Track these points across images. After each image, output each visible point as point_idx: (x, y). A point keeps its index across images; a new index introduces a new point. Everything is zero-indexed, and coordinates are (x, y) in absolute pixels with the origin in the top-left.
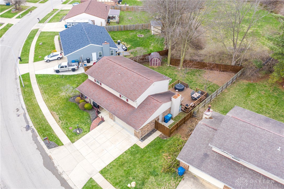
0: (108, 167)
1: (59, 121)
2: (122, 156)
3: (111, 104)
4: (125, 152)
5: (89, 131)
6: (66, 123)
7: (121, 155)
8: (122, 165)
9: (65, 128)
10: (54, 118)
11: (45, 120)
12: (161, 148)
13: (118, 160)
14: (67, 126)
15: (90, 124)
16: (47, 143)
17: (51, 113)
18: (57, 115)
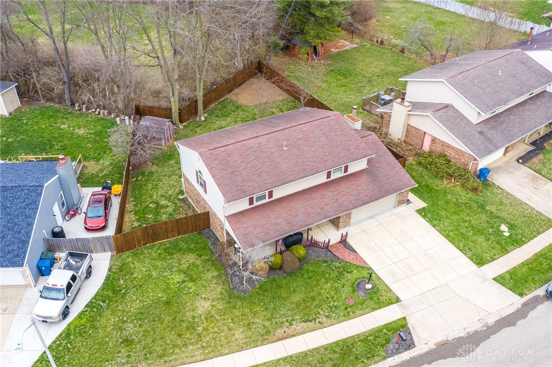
0: (468, 253)
1: (319, 322)
5: (369, 268)
9: (349, 312)
10: (302, 334)
11: (305, 354)
14: (342, 308)
16: (397, 350)
18: (294, 326)
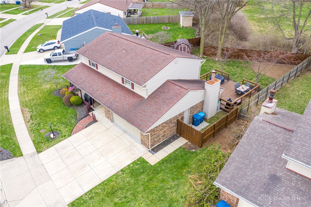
0: (86, 196)
2: (115, 177)
3: (108, 94)
4: (122, 170)
5: (70, 135)
6: (38, 124)
7: (114, 175)
8: (113, 193)
9: (34, 131)
10: (23, 116)
11: (9, 119)
12: (185, 165)
13: (106, 184)
14: (38, 128)
15: (74, 126)
17: (22, 111)
18: (29, 113)
